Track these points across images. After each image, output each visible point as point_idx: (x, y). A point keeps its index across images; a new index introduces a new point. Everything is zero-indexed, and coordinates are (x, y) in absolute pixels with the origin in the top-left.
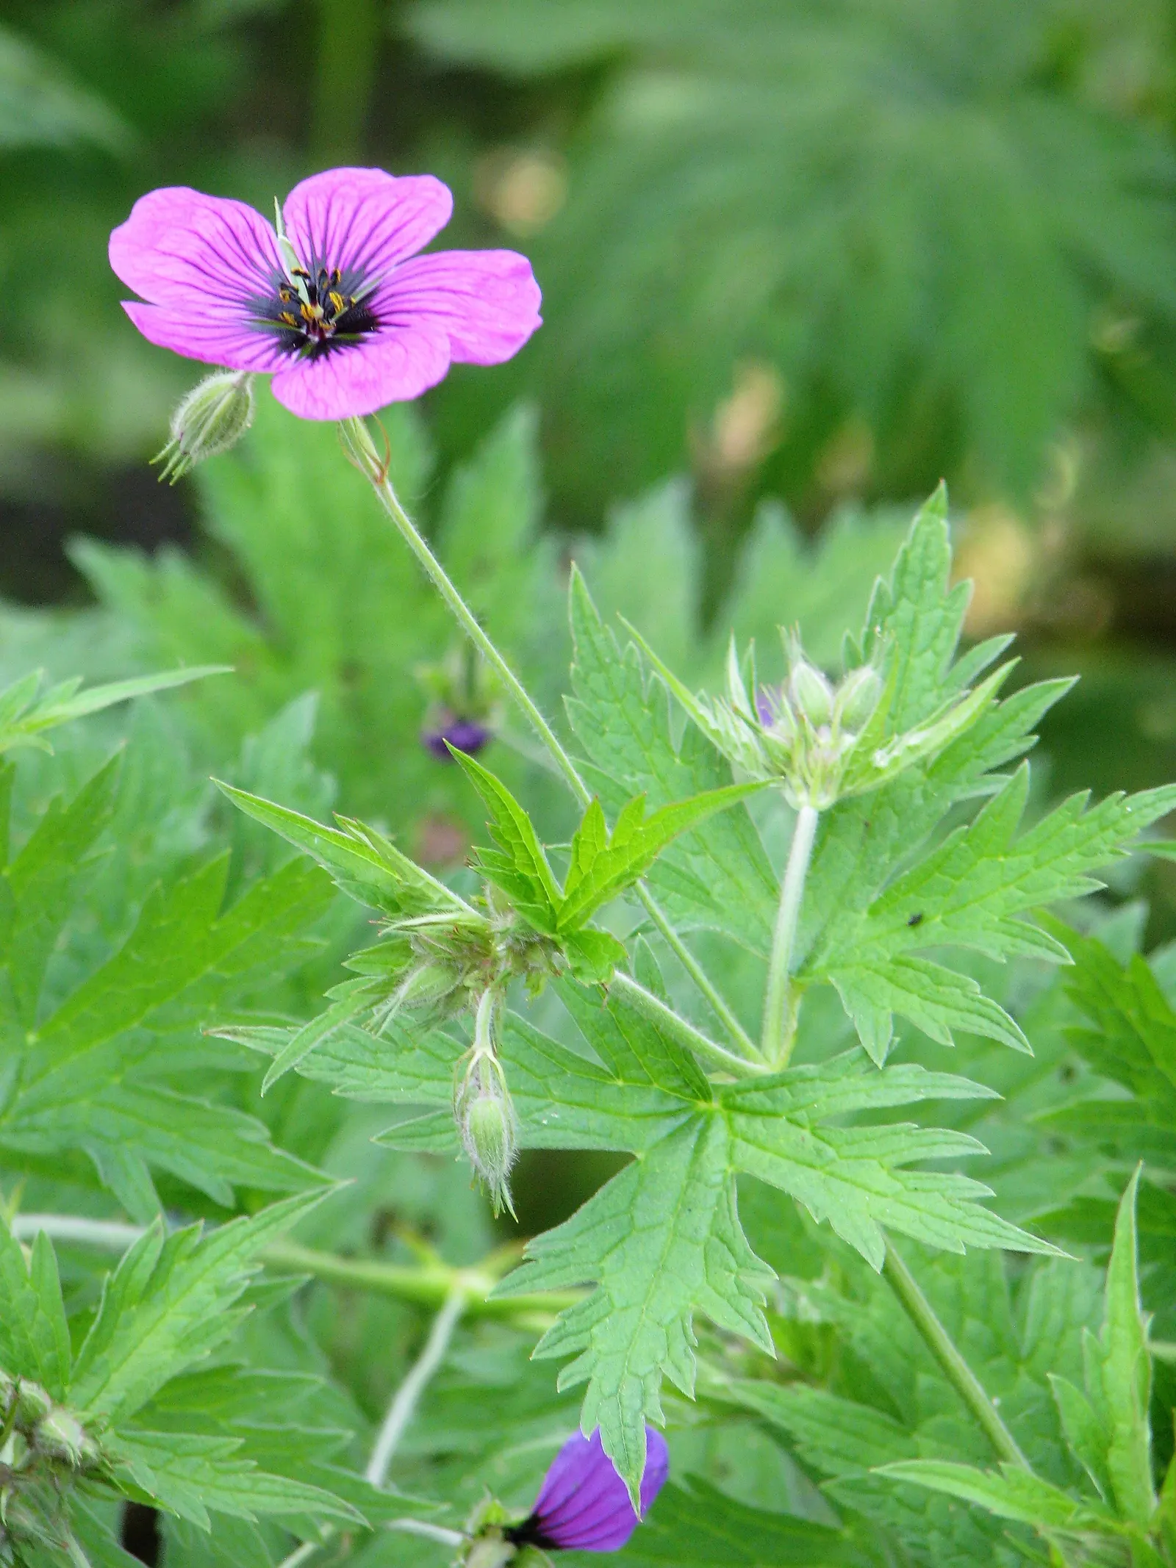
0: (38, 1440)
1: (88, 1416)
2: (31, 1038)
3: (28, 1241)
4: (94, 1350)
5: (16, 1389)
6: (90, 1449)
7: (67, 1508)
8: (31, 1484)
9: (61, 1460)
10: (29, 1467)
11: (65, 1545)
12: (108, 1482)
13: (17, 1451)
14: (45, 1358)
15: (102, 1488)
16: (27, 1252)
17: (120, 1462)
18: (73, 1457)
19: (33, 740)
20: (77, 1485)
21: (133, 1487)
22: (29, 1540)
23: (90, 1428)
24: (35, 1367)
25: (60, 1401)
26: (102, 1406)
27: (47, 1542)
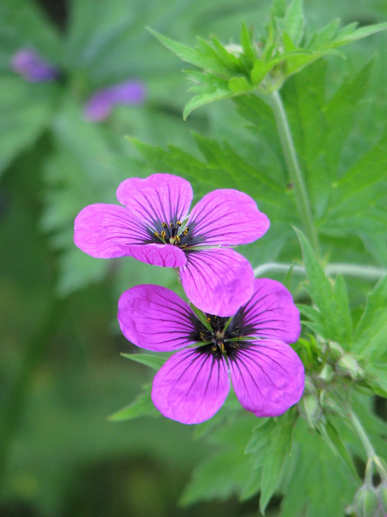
0: (337, 368)
1: (360, 357)
2: (335, 185)
3: (334, 276)
4: (363, 327)
5: (328, 345)
6: (361, 372)
7: (351, 399)
8: (335, 387)
9: (348, 377)
10: (334, 380)
11: (349, 415)
12: (369, 387)
13: (329, 372)
14: (341, 330)
15: (365, 390)
16: (332, 282)
17: (374, 378)
18: (354, 376)
19: (336, 52)
20: (355, 389)
21: (380, 389)
22: (333, 413)
23: (361, 363)
24: (336, 335)
25: (347, 350)
26: (366, 353)
27: (342, 414)
